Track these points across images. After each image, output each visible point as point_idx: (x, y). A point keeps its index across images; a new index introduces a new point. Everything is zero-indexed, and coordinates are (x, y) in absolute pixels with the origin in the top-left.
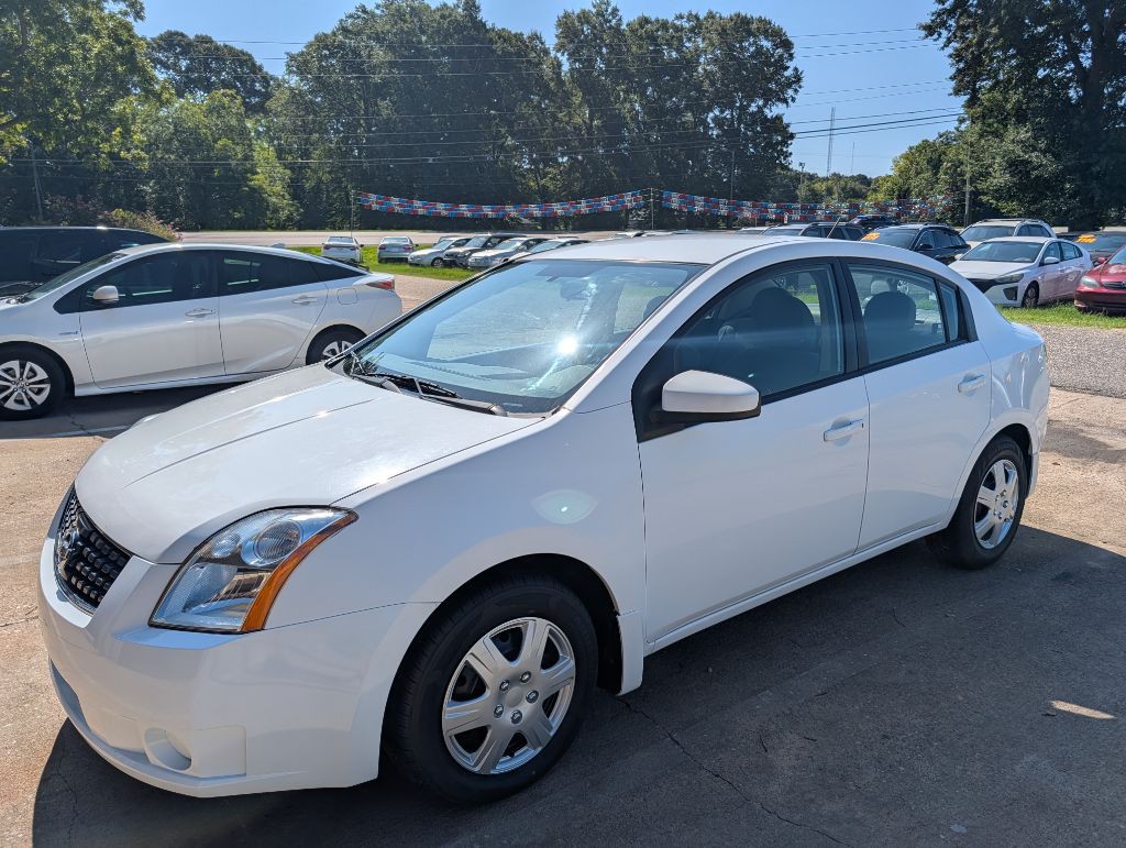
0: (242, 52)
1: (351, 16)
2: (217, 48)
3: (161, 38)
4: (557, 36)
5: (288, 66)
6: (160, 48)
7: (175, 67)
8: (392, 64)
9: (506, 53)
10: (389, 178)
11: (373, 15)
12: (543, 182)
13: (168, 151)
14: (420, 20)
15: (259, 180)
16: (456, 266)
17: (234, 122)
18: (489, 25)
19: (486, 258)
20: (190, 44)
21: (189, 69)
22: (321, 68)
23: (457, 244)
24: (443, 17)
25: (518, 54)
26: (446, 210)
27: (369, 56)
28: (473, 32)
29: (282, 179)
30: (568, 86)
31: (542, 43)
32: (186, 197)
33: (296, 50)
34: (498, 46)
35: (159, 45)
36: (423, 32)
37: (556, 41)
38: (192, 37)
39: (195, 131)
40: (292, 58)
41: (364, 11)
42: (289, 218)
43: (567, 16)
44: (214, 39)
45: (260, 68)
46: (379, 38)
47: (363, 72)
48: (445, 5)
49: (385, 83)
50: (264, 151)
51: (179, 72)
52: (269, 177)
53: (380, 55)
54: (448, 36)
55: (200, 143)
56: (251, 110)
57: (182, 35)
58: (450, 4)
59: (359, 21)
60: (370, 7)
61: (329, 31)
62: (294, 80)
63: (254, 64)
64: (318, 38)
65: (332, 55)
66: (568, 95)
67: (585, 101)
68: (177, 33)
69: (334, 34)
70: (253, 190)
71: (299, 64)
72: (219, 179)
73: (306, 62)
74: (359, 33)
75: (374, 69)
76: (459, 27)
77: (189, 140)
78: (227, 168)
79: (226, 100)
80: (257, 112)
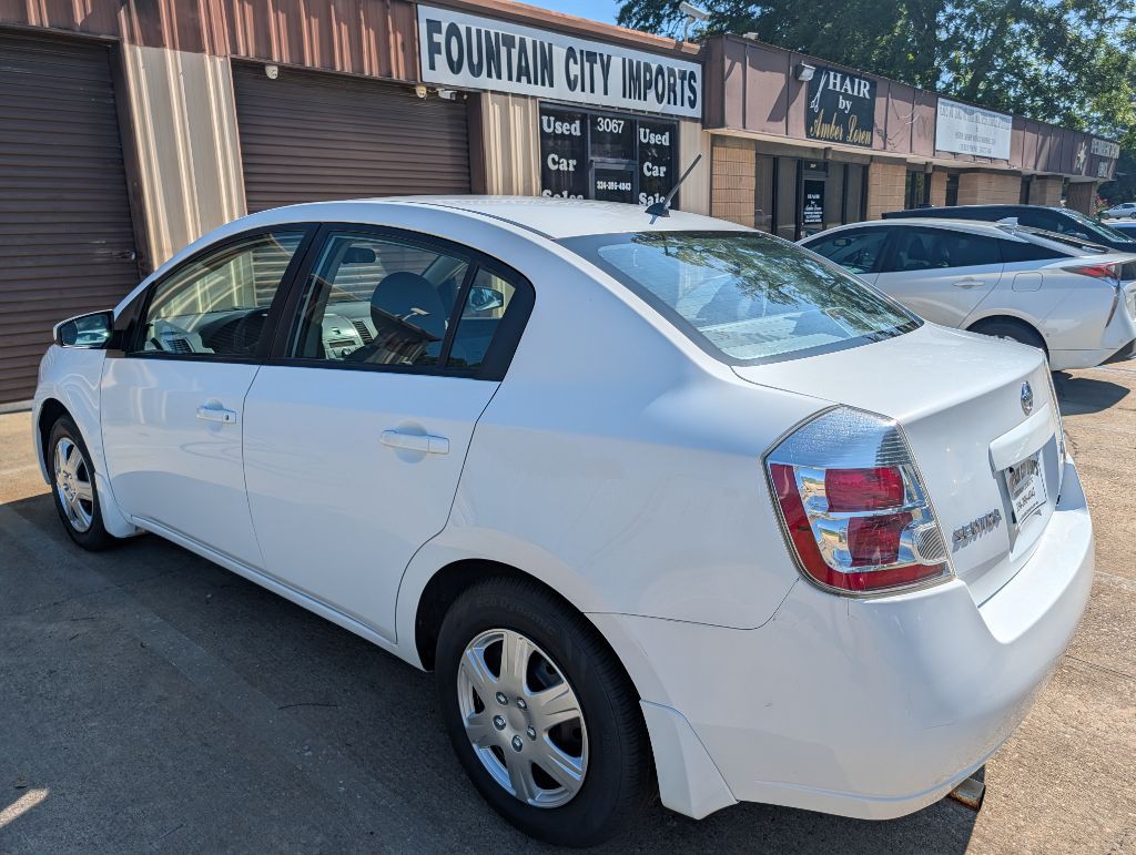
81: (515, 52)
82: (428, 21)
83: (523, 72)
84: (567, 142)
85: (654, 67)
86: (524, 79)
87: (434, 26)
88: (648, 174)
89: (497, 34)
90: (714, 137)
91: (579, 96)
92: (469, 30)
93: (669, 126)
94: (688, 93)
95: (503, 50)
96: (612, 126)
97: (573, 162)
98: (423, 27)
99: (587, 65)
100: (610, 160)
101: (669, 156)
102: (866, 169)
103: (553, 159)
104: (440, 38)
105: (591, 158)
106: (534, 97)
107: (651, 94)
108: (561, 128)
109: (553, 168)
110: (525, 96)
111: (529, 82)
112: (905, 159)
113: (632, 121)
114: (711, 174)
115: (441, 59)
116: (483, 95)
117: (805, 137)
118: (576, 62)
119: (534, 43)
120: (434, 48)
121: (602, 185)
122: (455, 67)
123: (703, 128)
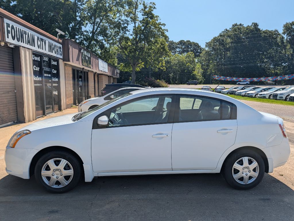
0: (196, 43)
1: (223, 32)
2: (191, 43)
3: (179, 42)
4: (283, 30)
5: (206, 45)
6: (179, 44)
7: (181, 48)
8: (232, 43)
9: (265, 36)
10: (228, 71)
11: (229, 31)
12: (276, 71)
13: (176, 67)
14: (241, 31)
15: (195, 73)
16: (233, 94)
17: (192, 59)
18: (261, 29)
19: (241, 92)
20: (185, 43)
21: (184, 48)
22: (214, 45)
23: (235, 88)
24: (247, 29)
25: (270, 36)
26: (236, 79)
27: (226, 41)
28: (255, 32)
29: (201, 72)
30: (285, 44)
31: (278, 32)
32: (179, 77)
33: (208, 42)
34: (263, 35)
35: (178, 44)
36: (241, 33)
37: (283, 31)
38: (186, 41)
39: (182, 62)
40: (207, 43)
41: (227, 30)
42: (201, 82)
43: (287, 24)
44: (190, 41)
45: (200, 46)
46: (229, 36)
47: (224, 45)
48: (249, 26)
49: (229, 48)
50: (198, 66)
51: (182, 49)
52: (198, 72)
53: (229, 40)
54: (248, 34)
55: (183, 64)
56: (196, 56)
57: (184, 41)
58: (250, 25)
59: (225, 33)
60: (228, 29)
61: (217, 36)
62: (207, 49)
63: (198, 46)
64: (214, 38)
65: (217, 42)
66: (285, 46)
67: (291, 47)
68: (182, 40)
69: (218, 36)
70: (194, 75)
71: (208, 45)
72: (186, 72)
73: (210, 44)
74: (224, 36)
75: (226, 44)
76: (252, 31)
77: (181, 64)
78: (188, 70)
79: (190, 55)
80: (198, 57)
81: (27, 36)
82: (7, 23)
83: (29, 42)
84: (37, 63)
85: (54, 44)
86: (29, 44)
87: (8, 25)
88: (53, 72)
89: (23, 30)
90: (65, 63)
91: (40, 50)
92: (16, 28)
93: (57, 60)
94: (60, 52)
95: (24, 35)
96: (46, 59)
97: (39, 68)
98: (5, 25)
99: (41, 42)
100: (47, 68)
101: (57, 68)
102: (87, 73)
103: (35, 67)
104: (10, 29)
105: (43, 67)
106: (31, 49)
107: (54, 52)
108: (36, 58)
109: (35, 69)
110: (29, 49)
111: (30, 45)
112: (93, 71)
113: (50, 58)
114: (65, 73)
115: (10, 35)
116: (20, 47)
117: (82, 65)
118: (39, 41)
119: (31, 34)
120: (8, 32)
121: (45, 75)
122: (13, 38)
123: (63, 61)
